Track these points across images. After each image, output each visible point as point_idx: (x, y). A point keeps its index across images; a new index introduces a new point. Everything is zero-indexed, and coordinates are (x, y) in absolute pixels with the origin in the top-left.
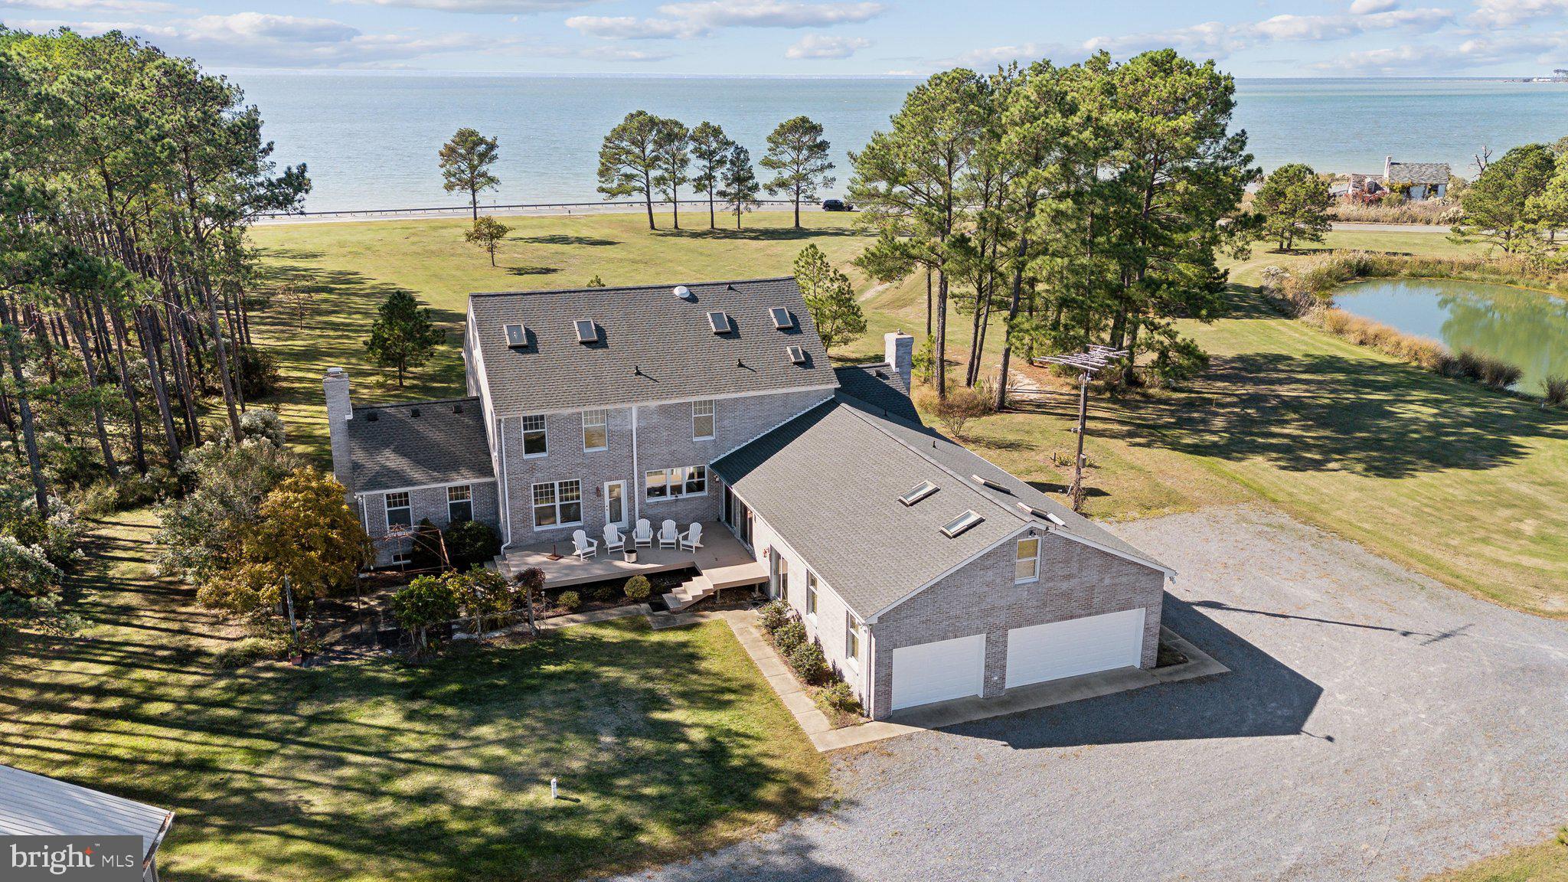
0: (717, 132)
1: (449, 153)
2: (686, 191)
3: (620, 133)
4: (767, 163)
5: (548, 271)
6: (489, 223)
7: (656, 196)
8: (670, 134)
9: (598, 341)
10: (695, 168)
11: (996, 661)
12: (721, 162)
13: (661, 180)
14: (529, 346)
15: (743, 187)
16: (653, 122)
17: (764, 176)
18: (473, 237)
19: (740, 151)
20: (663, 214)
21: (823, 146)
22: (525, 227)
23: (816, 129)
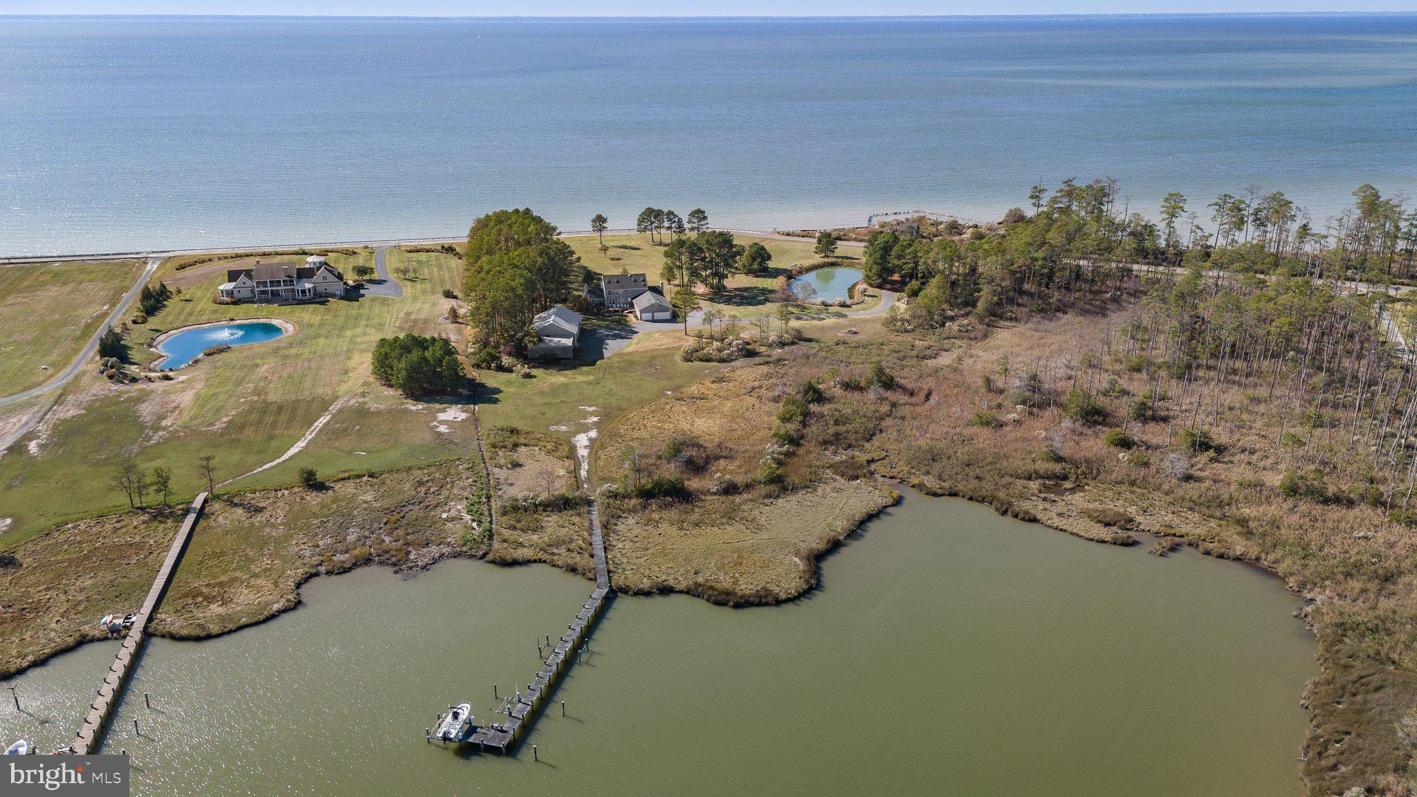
0: (672, 213)
1: (594, 221)
2: (663, 231)
3: (644, 213)
4: (689, 222)
5: (619, 259)
6: (604, 246)
7: (655, 232)
8: (658, 214)
9: (618, 282)
10: (666, 224)
11: (653, 316)
12: (674, 222)
13: (656, 227)
14: (610, 282)
15: (681, 228)
16: (653, 210)
17: (687, 226)
18: (601, 250)
19: (679, 219)
20: (657, 237)
21: (706, 217)
22: (615, 240)
23: (703, 212)
